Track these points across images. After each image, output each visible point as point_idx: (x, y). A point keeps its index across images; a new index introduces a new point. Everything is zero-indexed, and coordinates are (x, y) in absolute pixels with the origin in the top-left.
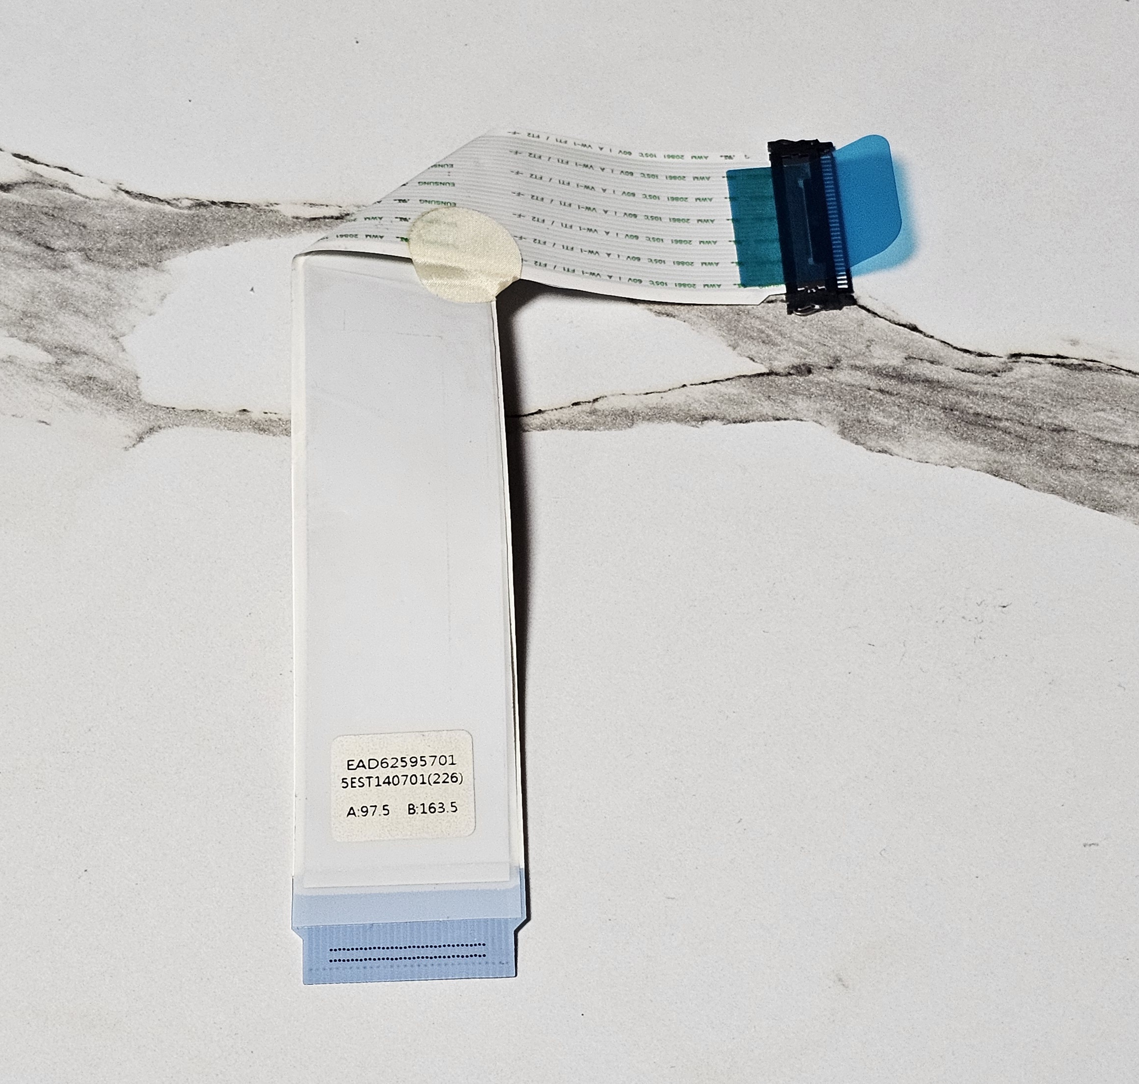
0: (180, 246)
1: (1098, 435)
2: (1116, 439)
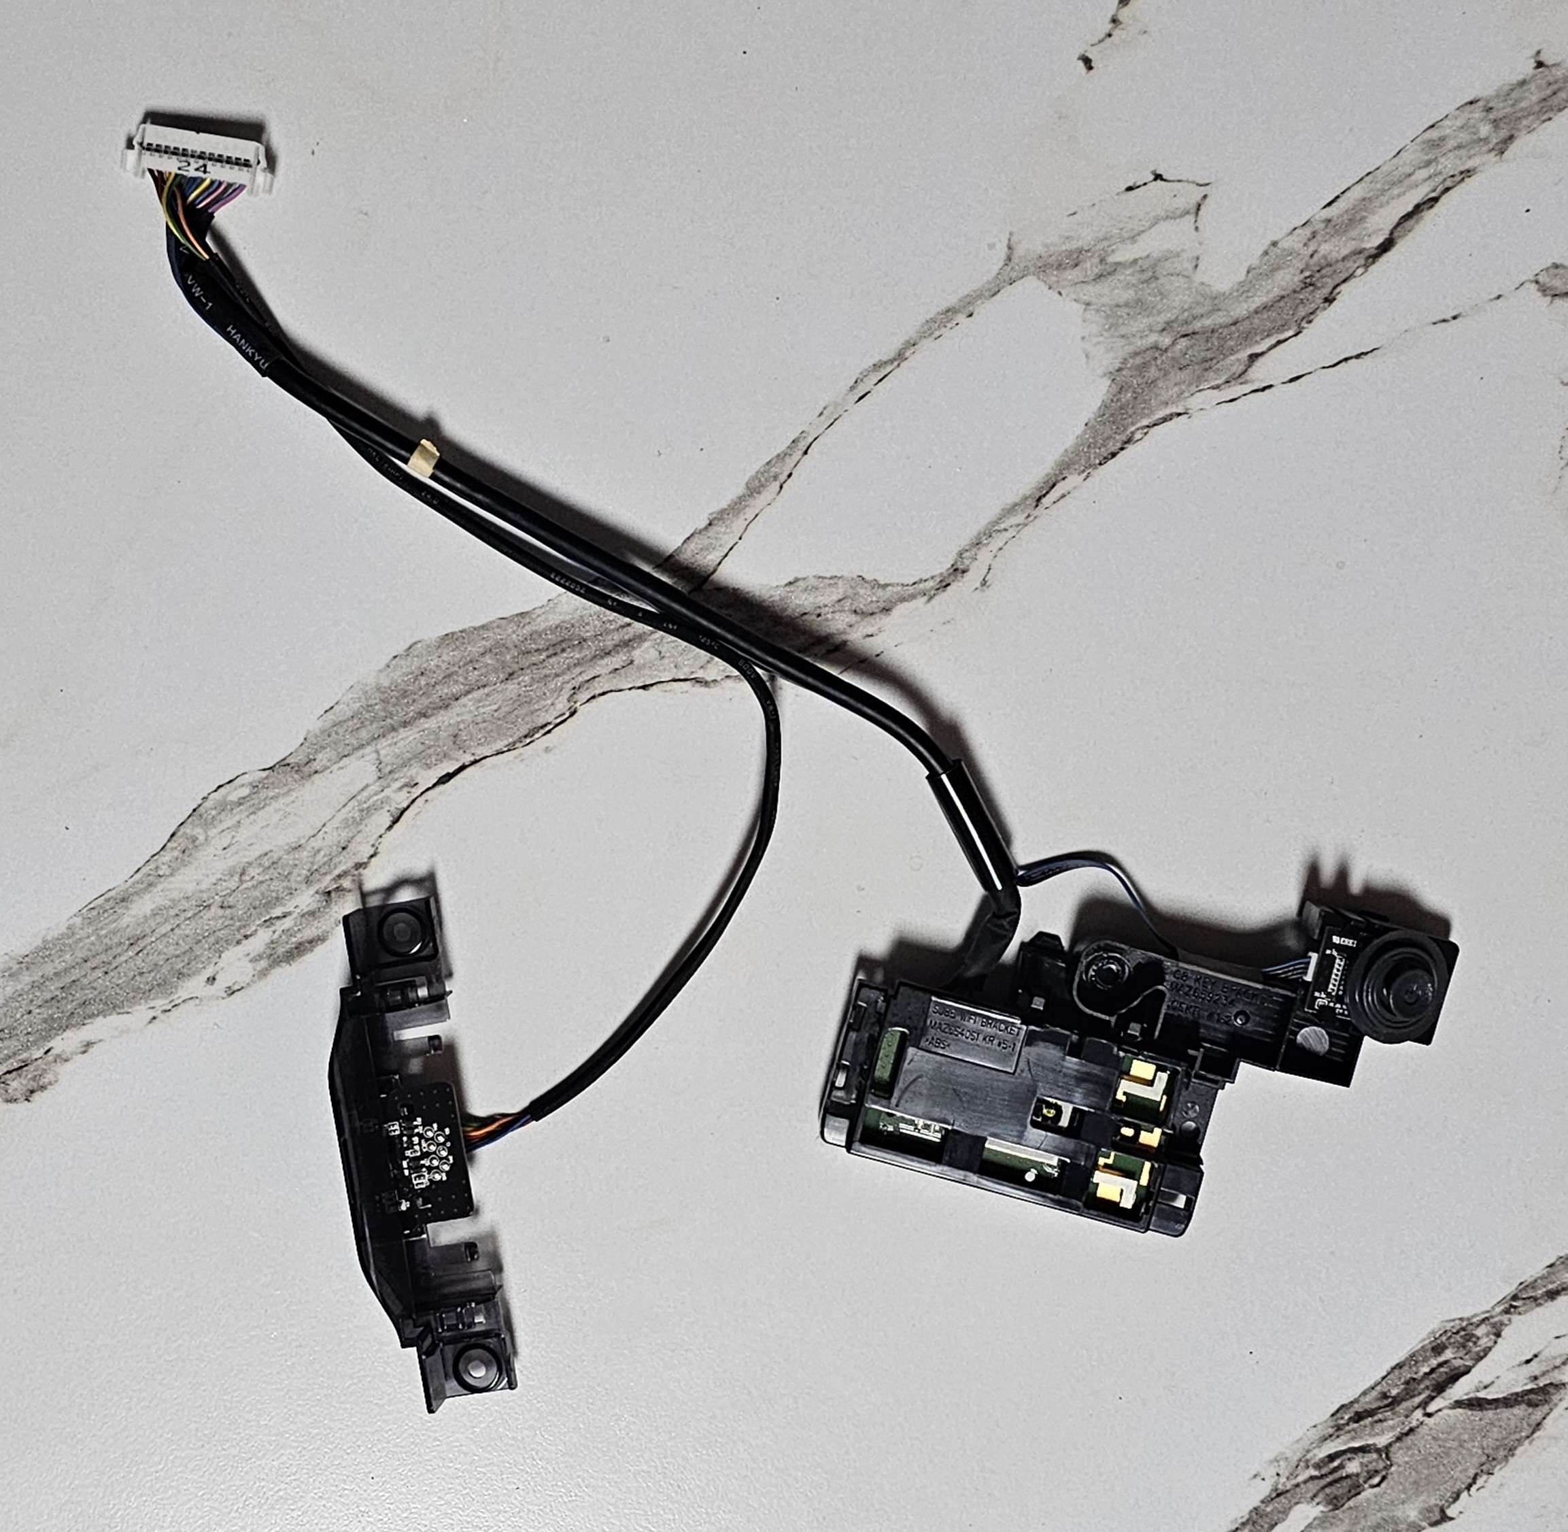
0: (1112, 401)
1: (487, 690)
2: (475, 695)
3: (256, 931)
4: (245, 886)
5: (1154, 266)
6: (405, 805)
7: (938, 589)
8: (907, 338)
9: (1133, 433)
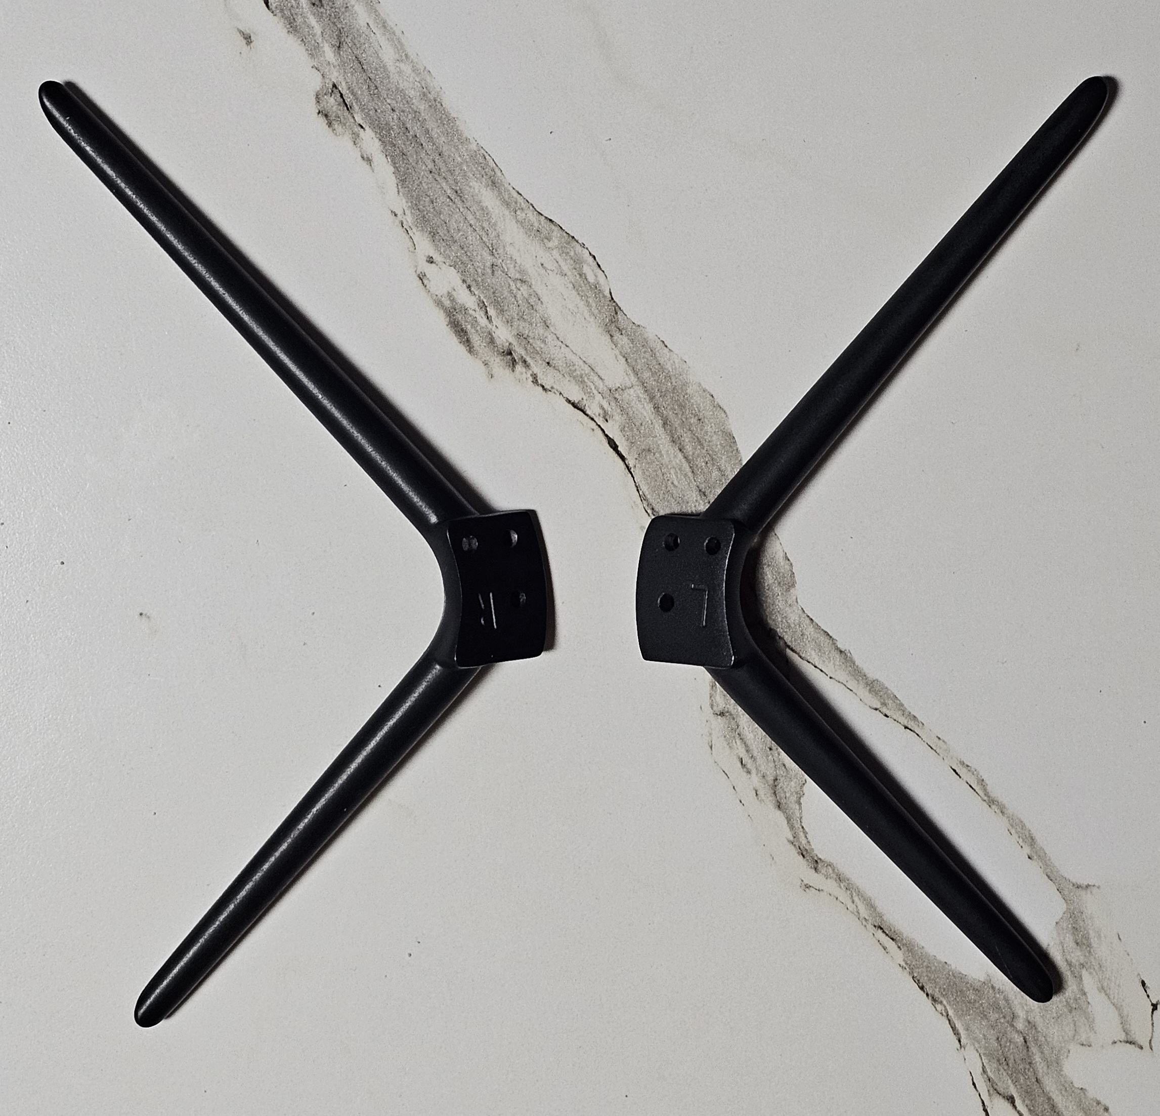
3: (474, 294)
4: (512, 283)
5: (1080, 1008)
6: (588, 412)
7: (800, 849)
8: (1007, 806)
9: (941, 1003)
